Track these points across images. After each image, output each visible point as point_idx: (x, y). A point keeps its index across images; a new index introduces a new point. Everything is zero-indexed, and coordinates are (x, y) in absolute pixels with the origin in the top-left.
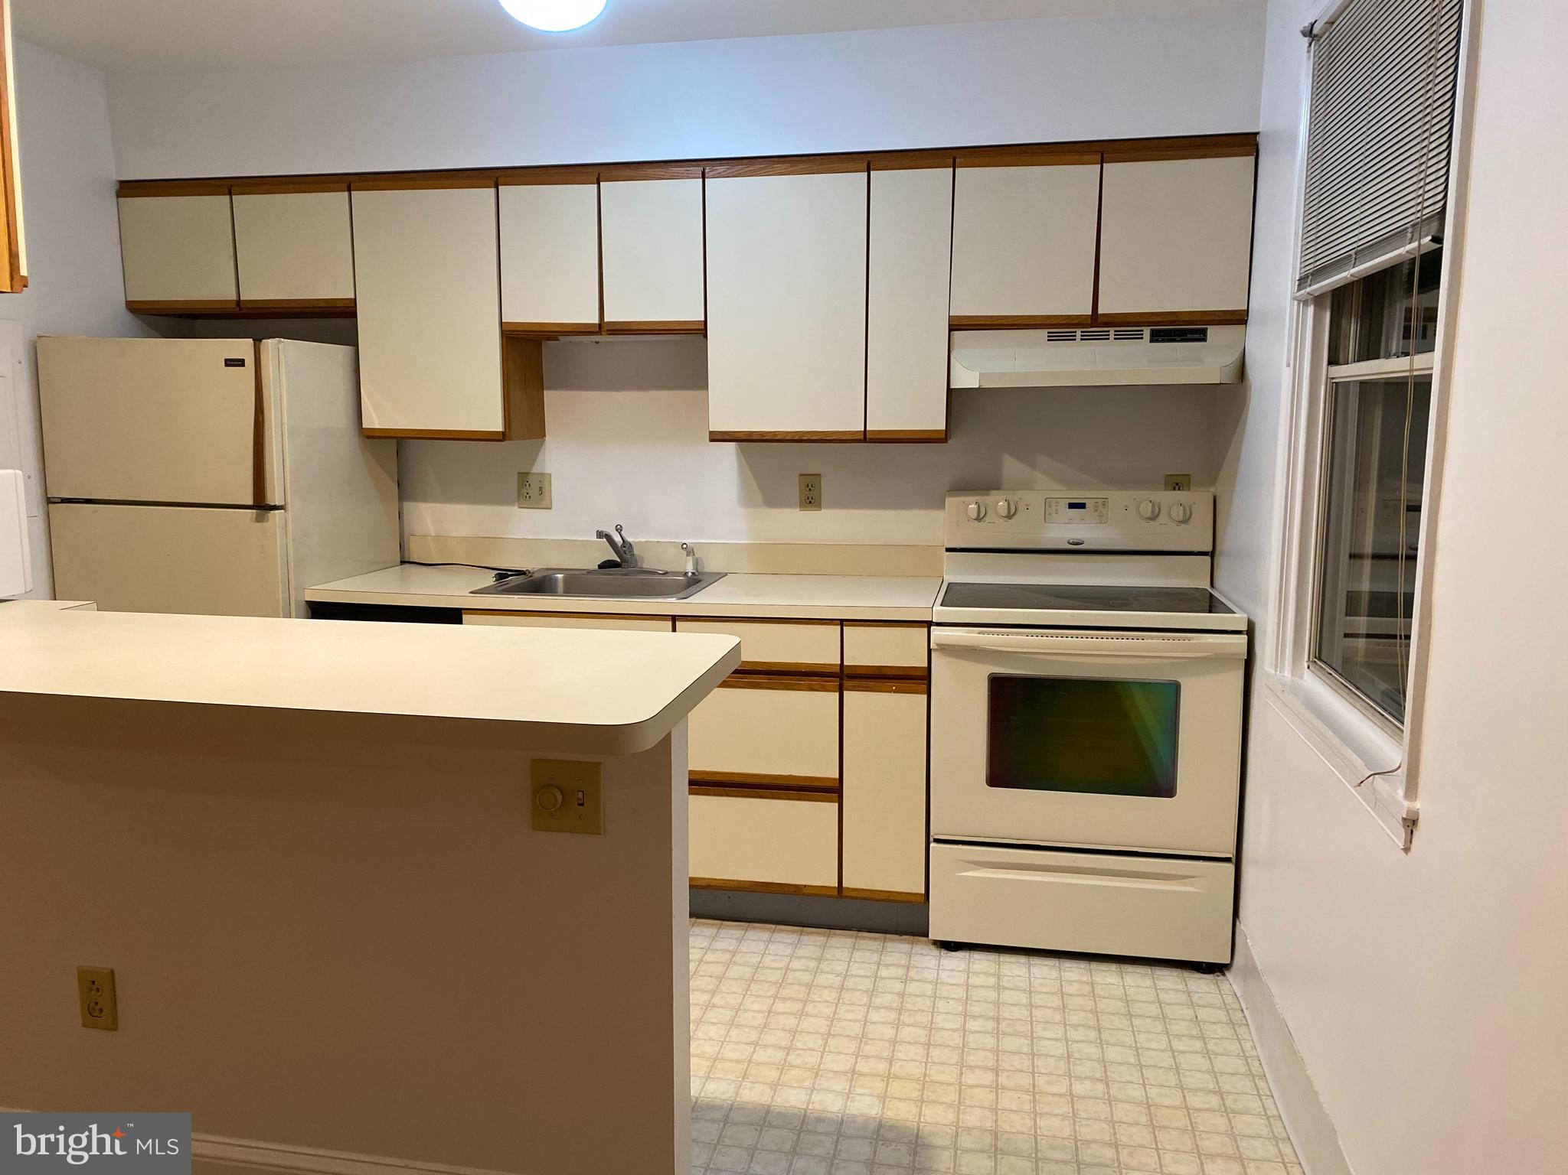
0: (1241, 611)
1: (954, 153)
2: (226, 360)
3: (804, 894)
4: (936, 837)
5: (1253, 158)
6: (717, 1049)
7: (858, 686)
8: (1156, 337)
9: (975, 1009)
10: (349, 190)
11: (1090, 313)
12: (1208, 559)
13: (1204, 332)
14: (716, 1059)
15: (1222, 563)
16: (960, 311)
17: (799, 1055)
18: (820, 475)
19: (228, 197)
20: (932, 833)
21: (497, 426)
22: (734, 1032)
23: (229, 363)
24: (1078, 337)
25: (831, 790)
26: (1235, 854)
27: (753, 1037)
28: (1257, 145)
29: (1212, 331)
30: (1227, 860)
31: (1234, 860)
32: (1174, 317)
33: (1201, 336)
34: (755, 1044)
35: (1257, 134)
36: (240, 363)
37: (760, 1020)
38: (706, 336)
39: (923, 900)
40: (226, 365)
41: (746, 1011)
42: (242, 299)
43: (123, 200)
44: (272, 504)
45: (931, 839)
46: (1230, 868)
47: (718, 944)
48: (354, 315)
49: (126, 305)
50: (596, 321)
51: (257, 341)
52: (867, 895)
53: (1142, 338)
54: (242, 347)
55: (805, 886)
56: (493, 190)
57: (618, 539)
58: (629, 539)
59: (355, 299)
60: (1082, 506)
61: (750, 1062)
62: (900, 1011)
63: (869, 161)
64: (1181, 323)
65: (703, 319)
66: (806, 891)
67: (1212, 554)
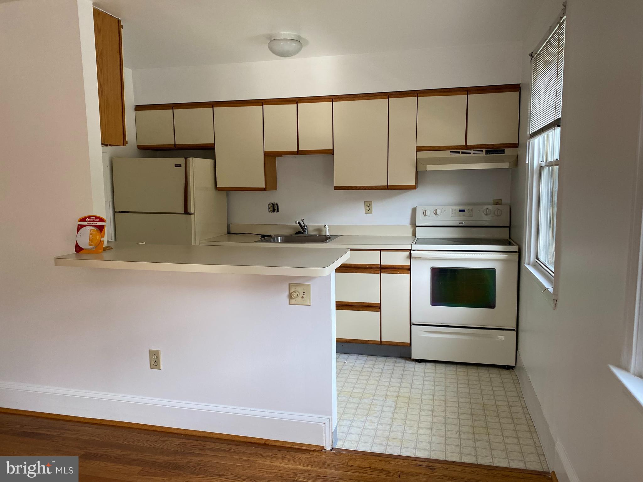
0: (516, 245)
1: (417, 92)
2: (175, 165)
3: (368, 343)
4: (413, 323)
5: (519, 92)
6: (341, 389)
7: (386, 272)
8: (487, 152)
9: (425, 392)
10: (213, 107)
11: (464, 145)
12: (508, 229)
13: (504, 151)
14: (341, 391)
15: (512, 230)
16: (419, 145)
17: (368, 390)
18: (372, 201)
19: (172, 110)
20: (412, 322)
21: (263, 186)
22: (346, 384)
23: (176, 166)
24: (461, 153)
25: (377, 307)
26: (516, 327)
27: (353, 385)
28: (520, 88)
29: (506, 150)
30: (514, 330)
31: (516, 330)
32: (493, 146)
33: (503, 152)
34: (354, 387)
35: (520, 84)
36: (180, 166)
37: (355, 381)
38: (333, 154)
39: (409, 345)
40: (175, 166)
41: (350, 378)
42: (176, 144)
43: (137, 112)
44: (190, 212)
45: (412, 324)
46: (515, 333)
47: (339, 360)
48: (214, 149)
49: (137, 147)
50: (296, 150)
51: (186, 158)
52: (390, 343)
53: (482, 153)
54: (181, 161)
55: (369, 340)
56: (261, 107)
57: (302, 224)
58: (306, 224)
59: (215, 144)
60: (464, 211)
61: (352, 392)
62: (402, 379)
63: (389, 95)
64: (496, 148)
65: (332, 149)
66: (369, 342)
67: (509, 227)
